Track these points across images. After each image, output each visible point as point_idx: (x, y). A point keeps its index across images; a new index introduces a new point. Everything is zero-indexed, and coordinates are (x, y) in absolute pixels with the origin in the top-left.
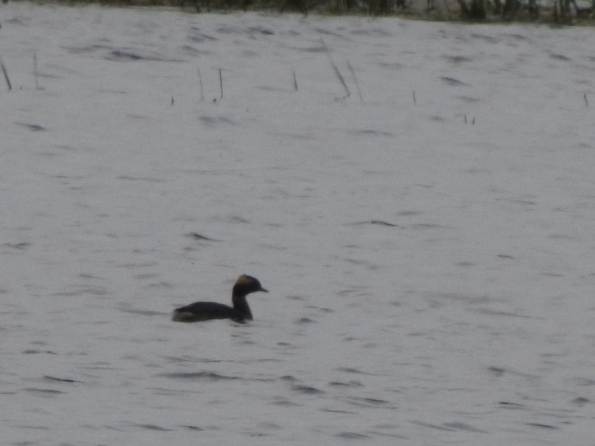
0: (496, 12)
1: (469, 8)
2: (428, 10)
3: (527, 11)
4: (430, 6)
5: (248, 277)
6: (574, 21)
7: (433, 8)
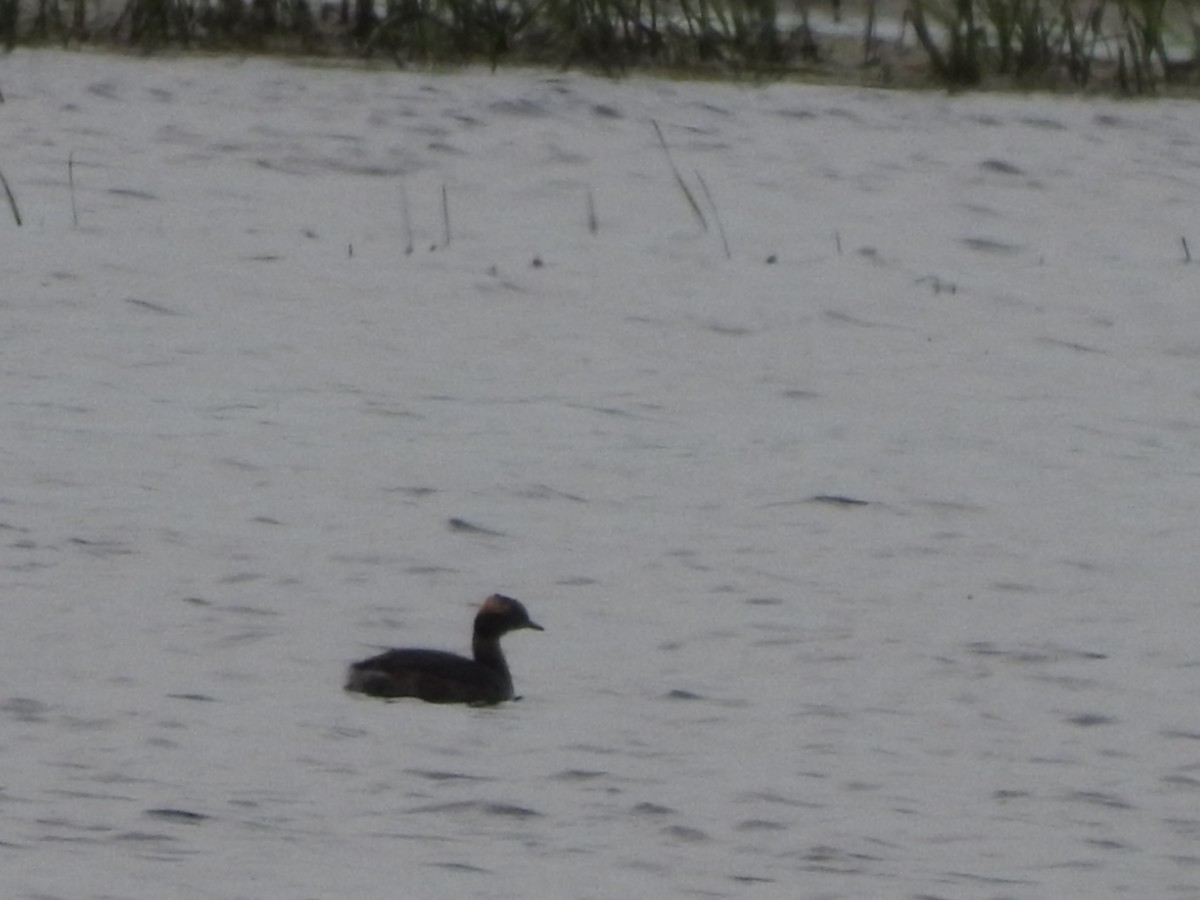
0: (1003, 69)
1: (947, 61)
2: (867, 65)
3: (1064, 70)
4: (871, 55)
5: (505, 600)
6: (1160, 87)
7: (875, 62)
